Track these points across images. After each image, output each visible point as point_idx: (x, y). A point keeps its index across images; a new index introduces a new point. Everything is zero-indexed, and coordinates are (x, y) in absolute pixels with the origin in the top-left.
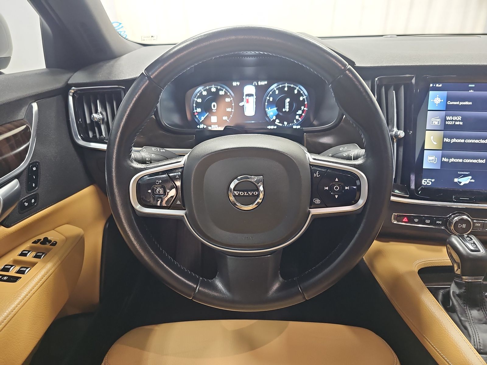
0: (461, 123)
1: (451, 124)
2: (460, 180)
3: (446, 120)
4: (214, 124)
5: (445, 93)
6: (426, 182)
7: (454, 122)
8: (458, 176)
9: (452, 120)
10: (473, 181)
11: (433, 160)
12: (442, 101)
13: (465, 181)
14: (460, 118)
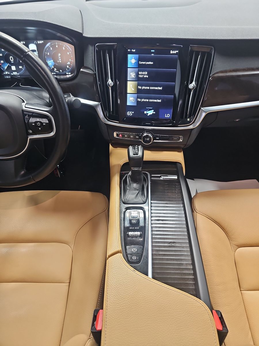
0: (147, 76)
1: (141, 77)
2: (148, 112)
3: (138, 74)
4: (14, 71)
5: (137, 56)
6: (130, 113)
7: (143, 76)
8: (147, 110)
9: (142, 74)
10: (154, 113)
11: (132, 100)
12: (136, 61)
13: (150, 113)
14: (146, 73)
